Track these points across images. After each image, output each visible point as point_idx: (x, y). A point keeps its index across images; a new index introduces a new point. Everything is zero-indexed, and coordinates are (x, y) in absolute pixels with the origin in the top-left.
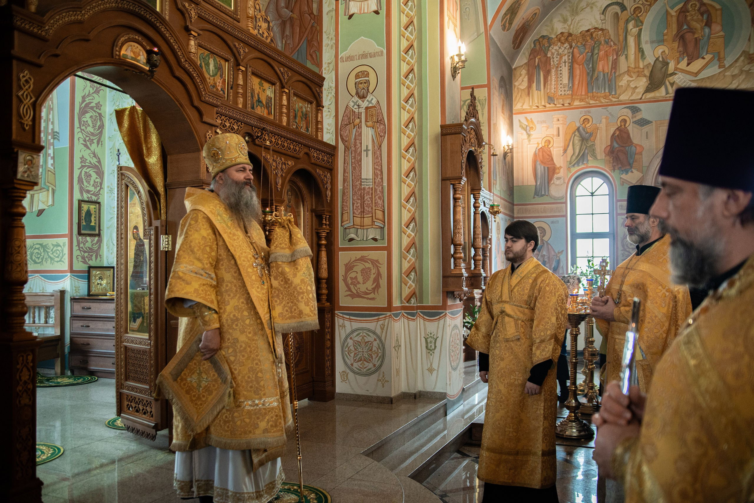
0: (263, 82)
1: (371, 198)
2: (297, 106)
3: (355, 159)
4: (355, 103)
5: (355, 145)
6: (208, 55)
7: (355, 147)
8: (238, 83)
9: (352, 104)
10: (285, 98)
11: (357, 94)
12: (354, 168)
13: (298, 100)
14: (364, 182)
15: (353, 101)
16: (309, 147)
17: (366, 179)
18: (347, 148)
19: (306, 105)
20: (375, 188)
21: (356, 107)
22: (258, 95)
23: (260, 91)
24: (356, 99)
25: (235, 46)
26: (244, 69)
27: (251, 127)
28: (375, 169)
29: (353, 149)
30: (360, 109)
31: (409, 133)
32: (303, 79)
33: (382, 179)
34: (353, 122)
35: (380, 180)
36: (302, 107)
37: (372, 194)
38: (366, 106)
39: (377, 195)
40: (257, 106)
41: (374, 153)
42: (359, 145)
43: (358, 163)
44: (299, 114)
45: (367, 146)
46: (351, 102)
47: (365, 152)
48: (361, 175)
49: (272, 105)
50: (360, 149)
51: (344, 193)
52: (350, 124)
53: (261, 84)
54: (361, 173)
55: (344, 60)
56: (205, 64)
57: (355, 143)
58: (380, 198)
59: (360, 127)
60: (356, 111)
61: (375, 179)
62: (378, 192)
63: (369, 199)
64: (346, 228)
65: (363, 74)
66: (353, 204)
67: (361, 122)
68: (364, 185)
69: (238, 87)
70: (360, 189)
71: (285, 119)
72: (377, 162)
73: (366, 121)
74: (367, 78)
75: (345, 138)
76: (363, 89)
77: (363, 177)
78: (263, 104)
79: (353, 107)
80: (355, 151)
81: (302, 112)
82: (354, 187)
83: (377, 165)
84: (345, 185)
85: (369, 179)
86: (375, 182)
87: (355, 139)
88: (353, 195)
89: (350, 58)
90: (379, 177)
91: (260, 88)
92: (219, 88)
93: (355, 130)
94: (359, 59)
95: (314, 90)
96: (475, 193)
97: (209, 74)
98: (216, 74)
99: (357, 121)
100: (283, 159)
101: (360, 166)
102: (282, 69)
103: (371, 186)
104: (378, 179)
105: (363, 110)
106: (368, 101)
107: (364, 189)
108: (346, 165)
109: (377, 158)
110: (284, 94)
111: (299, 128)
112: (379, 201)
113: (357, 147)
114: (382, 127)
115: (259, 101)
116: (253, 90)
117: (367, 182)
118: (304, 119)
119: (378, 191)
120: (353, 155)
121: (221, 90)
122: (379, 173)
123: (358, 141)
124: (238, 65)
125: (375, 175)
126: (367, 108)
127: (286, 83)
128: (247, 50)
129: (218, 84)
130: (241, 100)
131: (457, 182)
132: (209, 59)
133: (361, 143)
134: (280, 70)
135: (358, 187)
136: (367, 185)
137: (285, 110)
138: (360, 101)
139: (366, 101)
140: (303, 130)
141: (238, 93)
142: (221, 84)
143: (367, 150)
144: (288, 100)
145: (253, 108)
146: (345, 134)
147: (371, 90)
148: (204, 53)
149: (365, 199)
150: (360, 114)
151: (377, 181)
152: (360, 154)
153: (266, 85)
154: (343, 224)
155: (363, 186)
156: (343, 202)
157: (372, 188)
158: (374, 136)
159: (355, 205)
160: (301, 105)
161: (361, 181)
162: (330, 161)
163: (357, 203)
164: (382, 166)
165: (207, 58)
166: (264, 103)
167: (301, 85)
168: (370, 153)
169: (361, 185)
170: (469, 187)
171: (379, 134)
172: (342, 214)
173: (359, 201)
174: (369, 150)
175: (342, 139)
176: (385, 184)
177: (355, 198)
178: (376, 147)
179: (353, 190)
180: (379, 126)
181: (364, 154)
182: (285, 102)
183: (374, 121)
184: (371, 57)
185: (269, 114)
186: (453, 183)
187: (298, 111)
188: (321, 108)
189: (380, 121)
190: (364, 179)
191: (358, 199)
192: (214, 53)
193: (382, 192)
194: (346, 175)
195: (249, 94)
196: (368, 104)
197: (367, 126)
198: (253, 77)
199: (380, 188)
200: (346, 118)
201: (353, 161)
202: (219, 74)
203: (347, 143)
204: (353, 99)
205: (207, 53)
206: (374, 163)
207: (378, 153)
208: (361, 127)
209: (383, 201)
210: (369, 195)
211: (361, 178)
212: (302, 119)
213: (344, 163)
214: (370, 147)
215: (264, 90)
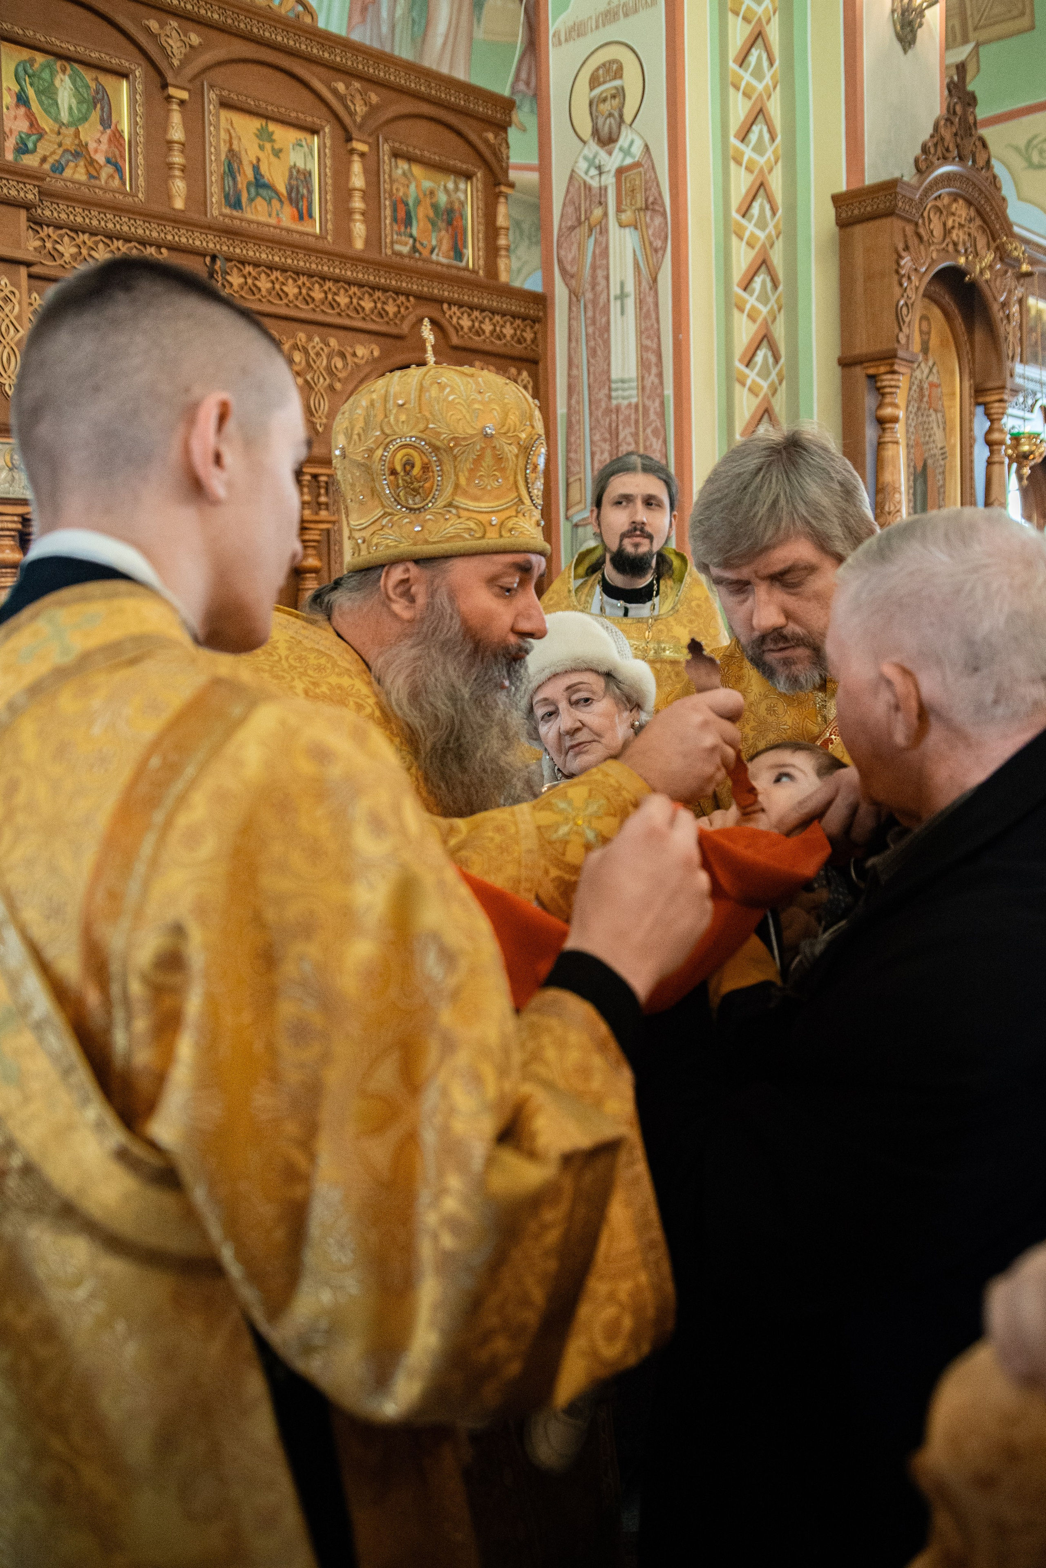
0: (272, 127)
1: (636, 435)
2: (413, 187)
3: (594, 323)
4: (591, 162)
5: (594, 285)
6: (48, 65)
7: (593, 288)
8: (169, 137)
9: (583, 165)
10: (357, 167)
11: (596, 132)
12: (593, 353)
13: (417, 170)
14: (617, 390)
15: (586, 158)
16: (439, 301)
17: (623, 381)
18: (574, 295)
19: (451, 186)
20: (644, 406)
21: (593, 172)
22: (256, 169)
23: (261, 155)
24: (593, 147)
25: (147, 29)
26: (184, 95)
27: (201, 259)
28: (642, 348)
29: (589, 295)
30: (604, 177)
31: (752, 234)
32: (426, 109)
33: (660, 375)
34: (587, 218)
35: (656, 381)
36: (432, 193)
37: (637, 422)
38: (616, 165)
39: (650, 424)
40: (251, 200)
41: (640, 303)
42: (603, 282)
43: (601, 335)
44: (422, 213)
45: (622, 285)
46: (581, 160)
47: (619, 303)
48: (608, 371)
49: (310, 192)
50: (603, 297)
51: (570, 426)
52: (580, 223)
53: (264, 136)
54: (609, 365)
55: (563, 38)
56: (38, 93)
57: (594, 277)
58: (656, 432)
59: (604, 231)
60: (594, 183)
61: (643, 378)
62: (652, 416)
63: (630, 439)
64: (576, 526)
65: (608, 71)
66: (593, 454)
67: (605, 214)
68: (617, 398)
69: (170, 149)
70: (608, 411)
71: (359, 229)
72: (647, 329)
73: (619, 210)
74: (617, 83)
75: (568, 267)
76: (611, 115)
77: (614, 375)
78: (277, 193)
79: (586, 173)
80: (595, 302)
81: (435, 207)
82: (593, 407)
83: (648, 337)
84: (573, 401)
85: (630, 380)
86: (643, 388)
87: (594, 268)
88: (591, 429)
89: (577, 31)
90: (654, 370)
91: (261, 148)
92: (100, 158)
93: (592, 240)
94: (597, 27)
95: (473, 137)
96: (988, 399)
97: (56, 120)
98: (85, 118)
99: (598, 212)
100: (333, 342)
101: (607, 343)
102: (341, 87)
103: (634, 400)
104: (652, 378)
105: (609, 180)
106: (621, 149)
107: (618, 409)
108: (573, 344)
109: (647, 316)
110: (356, 158)
111: (425, 253)
112: (654, 440)
113: (599, 288)
114: (658, 220)
115: (260, 184)
116: (233, 156)
117: (624, 390)
118: (442, 225)
119: (652, 411)
120: (590, 314)
121: (108, 161)
122: (653, 359)
123: (600, 273)
124: (165, 86)
125: (643, 365)
126: (620, 172)
127: (360, 127)
128: (195, 39)
129: (92, 146)
130: (179, 186)
131: (882, 369)
132: (53, 75)
133: (607, 278)
134: (335, 92)
135: (603, 405)
136: (624, 398)
137: (358, 204)
138: (602, 154)
139: (616, 151)
140: (441, 257)
141: (170, 166)
142: (104, 146)
143: (622, 296)
144: (373, 174)
145: (237, 204)
146: (570, 257)
147: (628, 117)
148: (32, 61)
149: (621, 436)
150: (603, 190)
151: (648, 383)
152: (606, 310)
153: (284, 136)
154: (570, 512)
155: (614, 402)
156: (568, 451)
157: (637, 406)
158: (638, 253)
159: (597, 457)
160: (427, 184)
161: (610, 389)
162: (529, 335)
163: (602, 453)
164: (659, 338)
165: (46, 75)
166: (282, 189)
167: (423, 126)
168: (630, 303)
169: (610, 397)
170: (967, 384)
171: (651, 243)
172: (568, 485)
173: (606, 446)
174: (627, 296)
175: (564, 272)
176: (669, 391)
177: (597, 437)
178: (644, 284)
179: (591, 414)
180: (652, 219)
181: (615, 307)
182: (358, 180)
183: (639, 205)
184: (626, 15)
185: (301, 218)
186: (871, 371)
187: (418, 202)
188: (503, 189)
189: (652, 206)
190: (616, 382)
191: (605, 440)
192: (68, 59)
193: (662, 415)
194: (575, 372)
195: (214, 168)
196: (623, 159)
197: (621, 225)
198: (224, 114)
199: (657, 403)
200: (570, 210)
201: (590, 330)
202: (95, 116)
203: (573, 282)
204: (586, 151)
205: (40, 59)
206: (641, 332)
207: (650, 300)
208: (607, 231)
209: (665, 442)
210: (630, 425)
211: (609, 379)
212: (434, 224)
213: (570, 340)
214: (630, 287)
215: (277, 153)
